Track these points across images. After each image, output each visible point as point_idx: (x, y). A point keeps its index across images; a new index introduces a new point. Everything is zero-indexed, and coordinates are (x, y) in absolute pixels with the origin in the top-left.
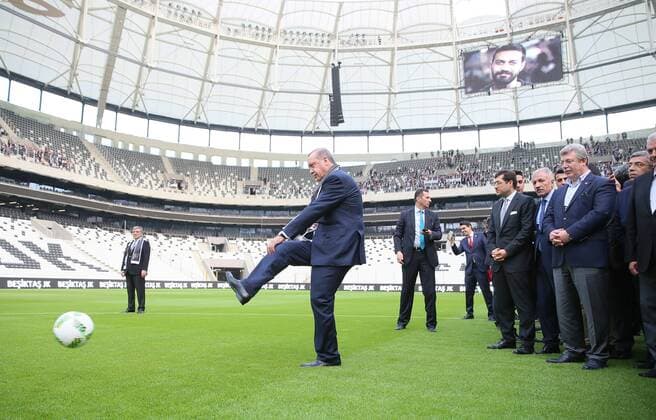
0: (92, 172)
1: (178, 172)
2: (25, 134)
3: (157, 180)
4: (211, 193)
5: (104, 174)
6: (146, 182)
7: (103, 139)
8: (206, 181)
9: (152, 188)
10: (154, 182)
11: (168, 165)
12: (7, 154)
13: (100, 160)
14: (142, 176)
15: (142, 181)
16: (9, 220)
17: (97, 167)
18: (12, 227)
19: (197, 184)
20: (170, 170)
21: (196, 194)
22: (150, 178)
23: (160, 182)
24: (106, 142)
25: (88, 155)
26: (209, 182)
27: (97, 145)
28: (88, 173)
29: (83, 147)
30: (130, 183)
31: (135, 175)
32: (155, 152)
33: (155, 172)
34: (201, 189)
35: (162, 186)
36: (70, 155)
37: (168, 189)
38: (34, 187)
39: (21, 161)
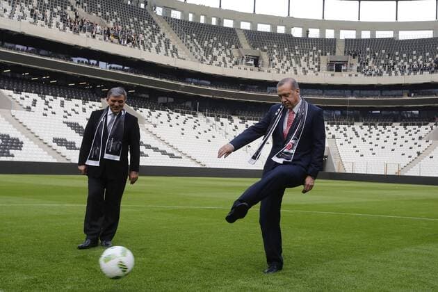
0: (163, 49)
1: (254, 47)
2: (92, 10)
3: (232, 57)
4: (291, 71)
5: (175, 51)
6: (220, 59)
7: (173, 12)
8: (285, 57)
9: (225, 66)
10: (227, 59)
11: (243, 40)
12: (76, 32)
13: (170, 35)
14: (215, 53)
15: (215, 58)
16: (80, 102)
17: (167, 42)
18: (84, 110)
19: (275, 60)
20: (246, 46)
21: (274, 71)
22: (223, 54)
23: (235, 59)
24: (176, 15)
25: (157, 30)
26: (289, 58)
27: (167, 18)
28: (158, 50)
29: (152, 22)
30: (202, 61)
31: (208, 51)
32: (228, 23)
33: (228, 47)
34: (279, 65)
35: (236, 63)
36: (139, 31)
37: (243, 66)
38: (103, 66)
39: (91, 39)
